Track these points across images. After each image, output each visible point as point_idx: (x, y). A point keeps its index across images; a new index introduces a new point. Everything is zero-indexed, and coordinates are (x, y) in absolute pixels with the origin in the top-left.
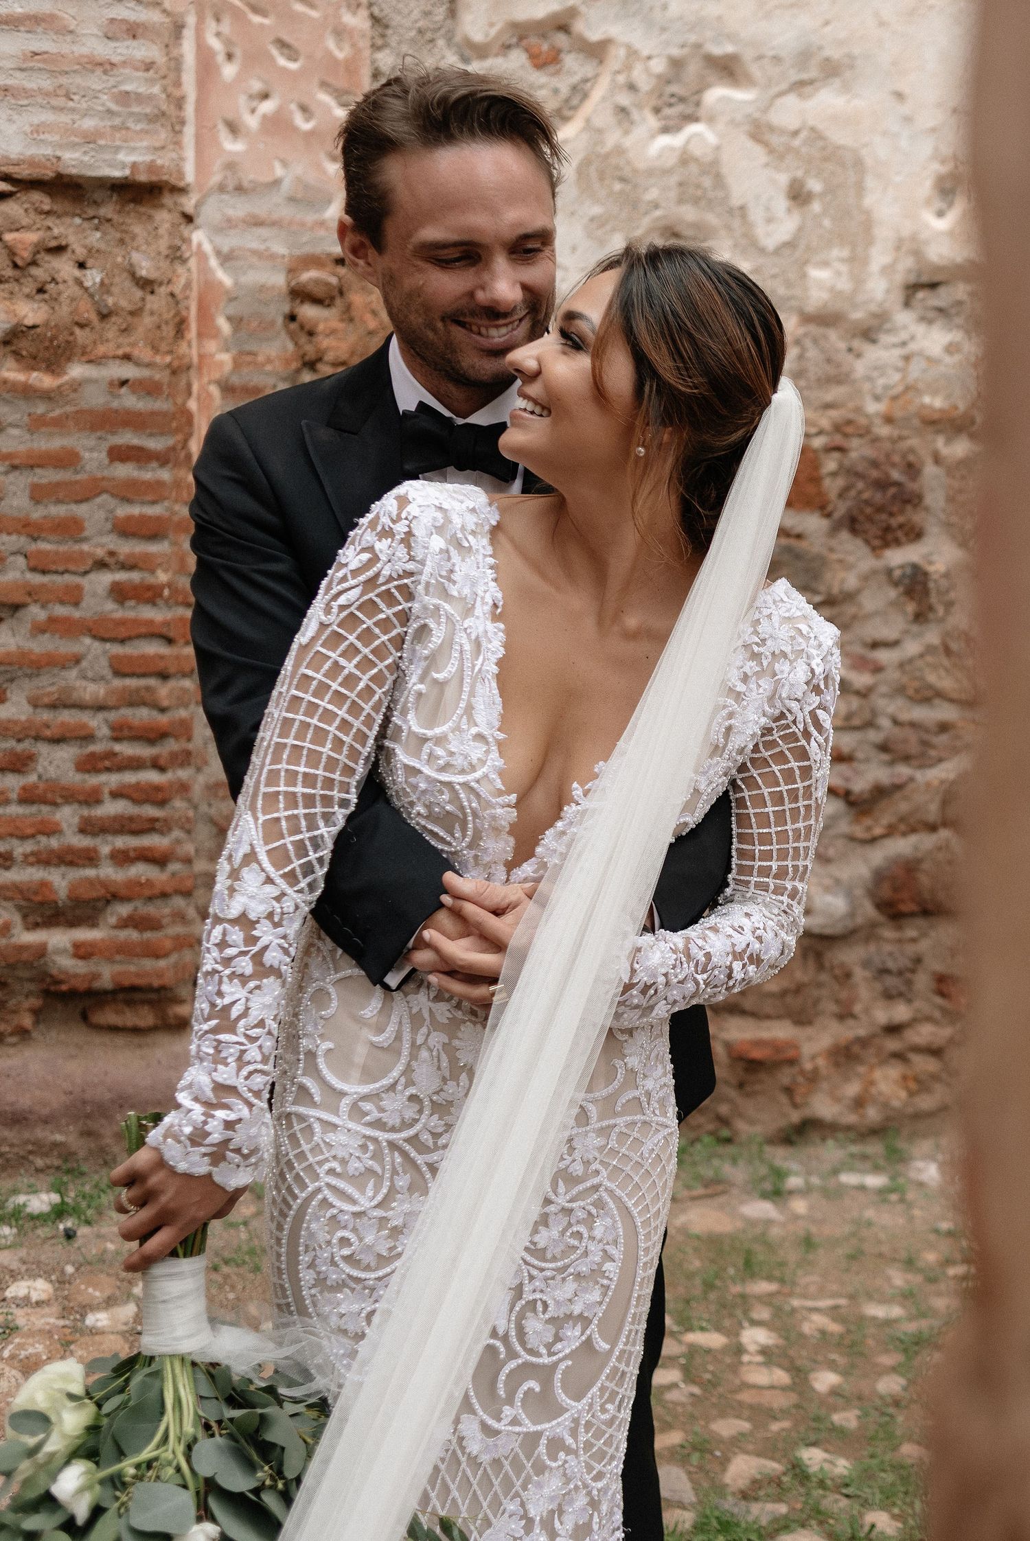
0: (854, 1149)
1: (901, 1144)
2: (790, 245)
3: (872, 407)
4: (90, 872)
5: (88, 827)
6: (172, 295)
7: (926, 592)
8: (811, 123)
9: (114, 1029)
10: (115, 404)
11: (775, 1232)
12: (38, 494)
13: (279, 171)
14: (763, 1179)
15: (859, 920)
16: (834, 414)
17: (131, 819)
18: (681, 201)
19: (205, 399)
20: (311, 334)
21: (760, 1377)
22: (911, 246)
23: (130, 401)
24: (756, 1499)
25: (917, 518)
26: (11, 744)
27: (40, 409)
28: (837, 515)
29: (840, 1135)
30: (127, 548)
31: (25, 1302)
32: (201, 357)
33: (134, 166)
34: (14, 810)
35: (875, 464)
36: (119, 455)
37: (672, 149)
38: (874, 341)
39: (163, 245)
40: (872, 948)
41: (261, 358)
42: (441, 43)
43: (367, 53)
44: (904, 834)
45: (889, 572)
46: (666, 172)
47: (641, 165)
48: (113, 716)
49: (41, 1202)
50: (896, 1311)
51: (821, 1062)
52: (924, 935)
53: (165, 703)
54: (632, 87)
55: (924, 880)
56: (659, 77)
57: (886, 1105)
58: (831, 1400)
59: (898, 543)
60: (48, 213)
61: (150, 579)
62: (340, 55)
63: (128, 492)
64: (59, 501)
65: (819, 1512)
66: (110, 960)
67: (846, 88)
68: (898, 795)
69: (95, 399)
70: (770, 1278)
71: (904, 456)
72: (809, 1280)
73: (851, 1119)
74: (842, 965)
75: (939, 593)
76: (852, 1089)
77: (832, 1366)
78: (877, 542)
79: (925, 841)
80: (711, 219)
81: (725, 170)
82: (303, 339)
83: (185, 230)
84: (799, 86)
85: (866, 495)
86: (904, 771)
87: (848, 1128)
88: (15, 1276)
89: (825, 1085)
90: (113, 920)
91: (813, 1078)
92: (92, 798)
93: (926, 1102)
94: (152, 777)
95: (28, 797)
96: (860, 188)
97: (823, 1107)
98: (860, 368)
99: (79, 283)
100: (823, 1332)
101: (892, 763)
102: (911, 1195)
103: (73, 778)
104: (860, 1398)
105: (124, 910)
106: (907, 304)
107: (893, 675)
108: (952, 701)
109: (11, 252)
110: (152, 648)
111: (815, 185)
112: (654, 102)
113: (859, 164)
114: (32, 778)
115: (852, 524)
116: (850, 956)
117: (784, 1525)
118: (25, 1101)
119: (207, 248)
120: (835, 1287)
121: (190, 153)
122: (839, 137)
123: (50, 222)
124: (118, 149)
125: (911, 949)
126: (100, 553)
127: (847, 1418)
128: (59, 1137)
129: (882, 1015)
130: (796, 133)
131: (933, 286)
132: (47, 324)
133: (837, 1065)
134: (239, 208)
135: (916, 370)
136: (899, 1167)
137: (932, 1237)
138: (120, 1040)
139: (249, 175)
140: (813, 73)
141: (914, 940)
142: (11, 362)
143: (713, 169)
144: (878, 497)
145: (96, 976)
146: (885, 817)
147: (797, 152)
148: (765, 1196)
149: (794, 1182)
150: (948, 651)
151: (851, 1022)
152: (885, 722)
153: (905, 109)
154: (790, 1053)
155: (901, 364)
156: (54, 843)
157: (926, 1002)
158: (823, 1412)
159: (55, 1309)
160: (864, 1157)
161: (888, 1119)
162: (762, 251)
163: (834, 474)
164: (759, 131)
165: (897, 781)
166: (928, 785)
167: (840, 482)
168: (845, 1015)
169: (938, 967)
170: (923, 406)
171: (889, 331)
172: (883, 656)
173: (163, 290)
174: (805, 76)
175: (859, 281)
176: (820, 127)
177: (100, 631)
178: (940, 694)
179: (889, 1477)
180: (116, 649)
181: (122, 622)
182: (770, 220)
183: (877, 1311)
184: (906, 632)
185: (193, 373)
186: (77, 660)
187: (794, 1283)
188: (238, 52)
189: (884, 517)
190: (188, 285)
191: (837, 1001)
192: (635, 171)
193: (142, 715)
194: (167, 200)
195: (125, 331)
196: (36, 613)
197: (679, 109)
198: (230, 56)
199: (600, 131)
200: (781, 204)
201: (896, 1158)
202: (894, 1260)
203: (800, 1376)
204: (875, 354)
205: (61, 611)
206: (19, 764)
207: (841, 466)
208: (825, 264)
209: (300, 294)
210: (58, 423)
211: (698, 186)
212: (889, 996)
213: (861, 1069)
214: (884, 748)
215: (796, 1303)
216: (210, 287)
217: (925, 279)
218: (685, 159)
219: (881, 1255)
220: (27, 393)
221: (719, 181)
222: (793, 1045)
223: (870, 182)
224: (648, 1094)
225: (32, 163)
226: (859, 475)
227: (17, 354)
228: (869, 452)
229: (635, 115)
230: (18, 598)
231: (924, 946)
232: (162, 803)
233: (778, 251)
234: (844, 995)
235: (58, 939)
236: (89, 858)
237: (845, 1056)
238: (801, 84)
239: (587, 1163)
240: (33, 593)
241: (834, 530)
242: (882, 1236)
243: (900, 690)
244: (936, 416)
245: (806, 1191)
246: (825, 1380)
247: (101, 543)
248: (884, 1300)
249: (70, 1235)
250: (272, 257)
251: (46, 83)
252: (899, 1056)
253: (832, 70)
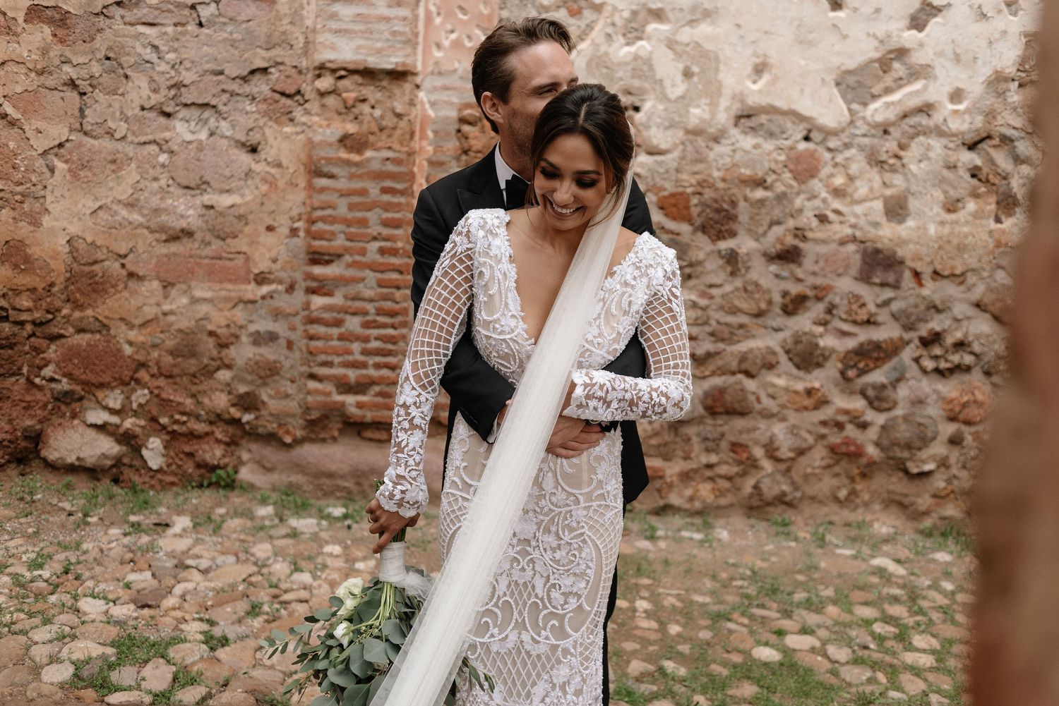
0: (689, 520)
1: (710, 520)
2: (683, 97)
3: (716, 174)
4: (364, 372)
5: (365, 352)
6: (409, 121)
7: (737, 262)
8: (696, 39)
9: (371, 440)
10: (384, 169)
11: (651, 556)
12: (351, 207)
13: (457, 65)
14: (646, 530)
15: (696, 414)
16: (698, 177)
17: (382, 350)
18: (633, 77)
19: (421, 166)
20: (467, 138)
21: (645, 624)
22: (740, 97)
23: (390, 167)
24: (643, 682)
25: (734, 226)
26: (335, 315)
27: (353, 170)
28: (696, 224)
29: (682, 513)
30: (386, 232)
31: (331, 555)
32: (420, 148)
33: (397, 63)
34: (335, 343)
35: (716, 201)
36: (385, 191)
37: (630, 53)
38: (718, 143)
39: (407, 98)
40: (701, 427)
41: (445, 149)
42: (530, 6)
43: (497, 11)
44: (720, 375)
45: (719, 252)
46: (627, 63)
47: (615, 61)
48: (377, 304)
49: (338, 511)
50: (708, 600)
51: (675, 479)
52: (726, 423)
53: (398, 300)
54: (613, 24)
55: (728, 398)
56: (626, 19)
57: (704, 501)
58: (677, 639)
59: (724, 238)
60: (361, 84)
61: (395, 246)
62: (486, 12)
63: (388, 207)
64: (359, 211)
65: (672, 692)
66: (371, 410)
67: (713, 23)
68: (717, 357)
69: (376, 166)
70: (649, 577)
71: (730, 197)
72: (666, 580)
73: (687, 506)
74: (687, 435)
75: (743, 262)
76: (688, 492)
77: (678, 622)
78: (714, 238)
79: (730, 380)
80: (647, 85)
81: (654, 63)
82: (463, 140)
83: (416, 91)
84: (691, 23)
85: (711, 216)
86: (721, 346)
87: (685, 510)
88: (327, 543)
89: (676, 490)
90: (372, 393)
91: (671, 486)
92: (366, 340)
93: (723, 501)
94: (391, 332)
95: (341, 338)
96: (717, 70)
97: (674, 499)
98: (711, 155)
99: (371, 115)
100: (674, 606)
101: (715, 342)
102: (715, 545)
103: (359, 330)
104: (691, 639)
105: (377, 389)
106: (736, 125)
107: (718, 300)
108: (746, 314)
109: (345, 102)
110: (394, 276)
111: (696, 69)
112: (624, 31)
113: (717, 59)
114: (343, 330)
115: (703, 229)
116: (691, 431)
117: (655, 696)
118: (333, 467)
119: (425, 100)
120: (679, 585)
121: (420, 57)
122: (708, 46)
123: (361, 88)
124: (390, 56)
125: (720, 430)
126: (375, 234)
127: (684, 648)
128: (346, 484)
129: (705, 459)
130: (687, 45)
131: (749, 116)
132: (357, 133)
133: (682, 481)
134: (439, 82)
135: (738, 157)
136: (709, 531)
137: (725, 566)
138: (373, 444)
139: (445, 67)
140: (698, 16)
141: (721, 425)
142: (342, 150)
143: (648, 62)
144: (716, 216)
145: (364, 416)
146: (711, 367)
147: (687, 53)
148: (647, 538)
149: (660, 533)
150: (746, 290)
151: (689, 461)
152: (713, 323)
153: (741, 32)
154: (660, 474)
155: (731, 153)
156: (350, 358)
157: (725, 454)
158: (673, 644)
159: (343, 559)
160: (693, 524)
161: (704, 508)
162: (669, 100)
163: (696, 205)
164: (671, 44)
165: (718, 350)
166: (732, 353)
167: (699, 209)
168: (687, 458)
169: (733, 439)
170: (741, 174)
171: (726, 138)
172: (714, 291)
173: (406, 118)
174: (694, 18)
175: (713, 114)
176: (700, 41)
177: (374, 267)
178: (740, 311)
179: (705, 680)
180: (379, 276)
181: (382, 264)
182: (673, 86)
183: (699, 599)
184: (726, 281)
185: (416, 156)
186: (363, 279)
187: (660, 581)
188: (442, 12)
189: (719, 226)
190: (416, 117)
191: (684, 451)
192: (612, 63)
193: (388, 305)
194: (410, 78)
195: (389, 136)
196: (348, 258)
197: (635, 34)
198: (439, 14)
199: (598, 45)
200: (679, 77)
201: (707, 526)
202: (706, 575)
203: (663, 626)
204: (718, 149)
205: (358, 258)
206: (338, 323)
207: (700, 201)
208: (698, 106)
209: (463, 120)
210: (361, 176)
211: (641, 70)
212: (708, 450)
213: (693, 484)
214: (712, 334)
215: (661, 590)
216: (425, 117)
217: (745, 113)
218: (636, 57)
219: (700, 572)
220: (348, 163)
221: (651, 67)
222: (661, 470)
223: (722, 67)
224: (608, 492)
225: (355, 62)
226: (708, 206)
227: (345, 146)
228: (713, 195)
229: (614, 37)
230: (340, 251)
231: (726, 428)
232: (395, 343)
233: (676, 101)
234: (687, 448)
235: (350, 400)
236: (364, 365)
237: (686, 477)
238: (693, 21)
239: (578, 523)
240: (347, 250)
241: (695, 231)
242: (701, 563)
243: (722, 308)
244: (746, 178)
245: (666, 538)
246: (674, 629)
247: (375, 229)
248: (702, 594)
249: (349, 527)
250: (452, 104)
251: (361, 27)
252: (711, 479)
253: (707, 14)
